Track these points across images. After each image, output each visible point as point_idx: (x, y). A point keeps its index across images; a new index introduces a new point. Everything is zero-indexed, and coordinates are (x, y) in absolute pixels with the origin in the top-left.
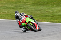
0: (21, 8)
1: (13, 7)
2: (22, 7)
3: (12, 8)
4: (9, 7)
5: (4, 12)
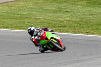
2: (69, 10)
3: (52, 11)
5: (37, 17)
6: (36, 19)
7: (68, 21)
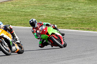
5: (41, 15)
6: (39, 16)
7: (70, 18)
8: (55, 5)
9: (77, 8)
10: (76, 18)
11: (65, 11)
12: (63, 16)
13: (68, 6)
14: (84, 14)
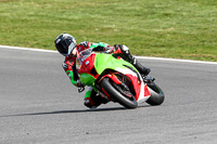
0: (167, 15)
1: (137, 8)
3: (134, 13)
4: (125, 11)
6: (103, 30)
7: (174, 33)
8: (133, 5)
9: (184, 14)
10: (187, 35)
11: (158, 19)
12: (157, 31)
13: (163, 9)
14: (203, 26)
